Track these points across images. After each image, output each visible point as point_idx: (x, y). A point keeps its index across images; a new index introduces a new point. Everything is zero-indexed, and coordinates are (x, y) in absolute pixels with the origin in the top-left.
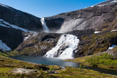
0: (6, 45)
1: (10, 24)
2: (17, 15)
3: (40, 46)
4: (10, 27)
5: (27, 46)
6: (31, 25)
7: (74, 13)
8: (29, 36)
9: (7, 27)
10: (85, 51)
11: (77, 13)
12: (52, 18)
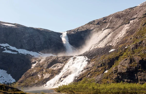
0: (11, 77)
1: (17, 48)
2: (26, 35)
3: (44, 75)
4: (16, 53)
5: (30, 76)
6: (46, 46)
7: (104, 21)
8: (37, 62)
9: (13, 53)
10: (84, 77)
11: (107, 21)
12: (78, 30)
